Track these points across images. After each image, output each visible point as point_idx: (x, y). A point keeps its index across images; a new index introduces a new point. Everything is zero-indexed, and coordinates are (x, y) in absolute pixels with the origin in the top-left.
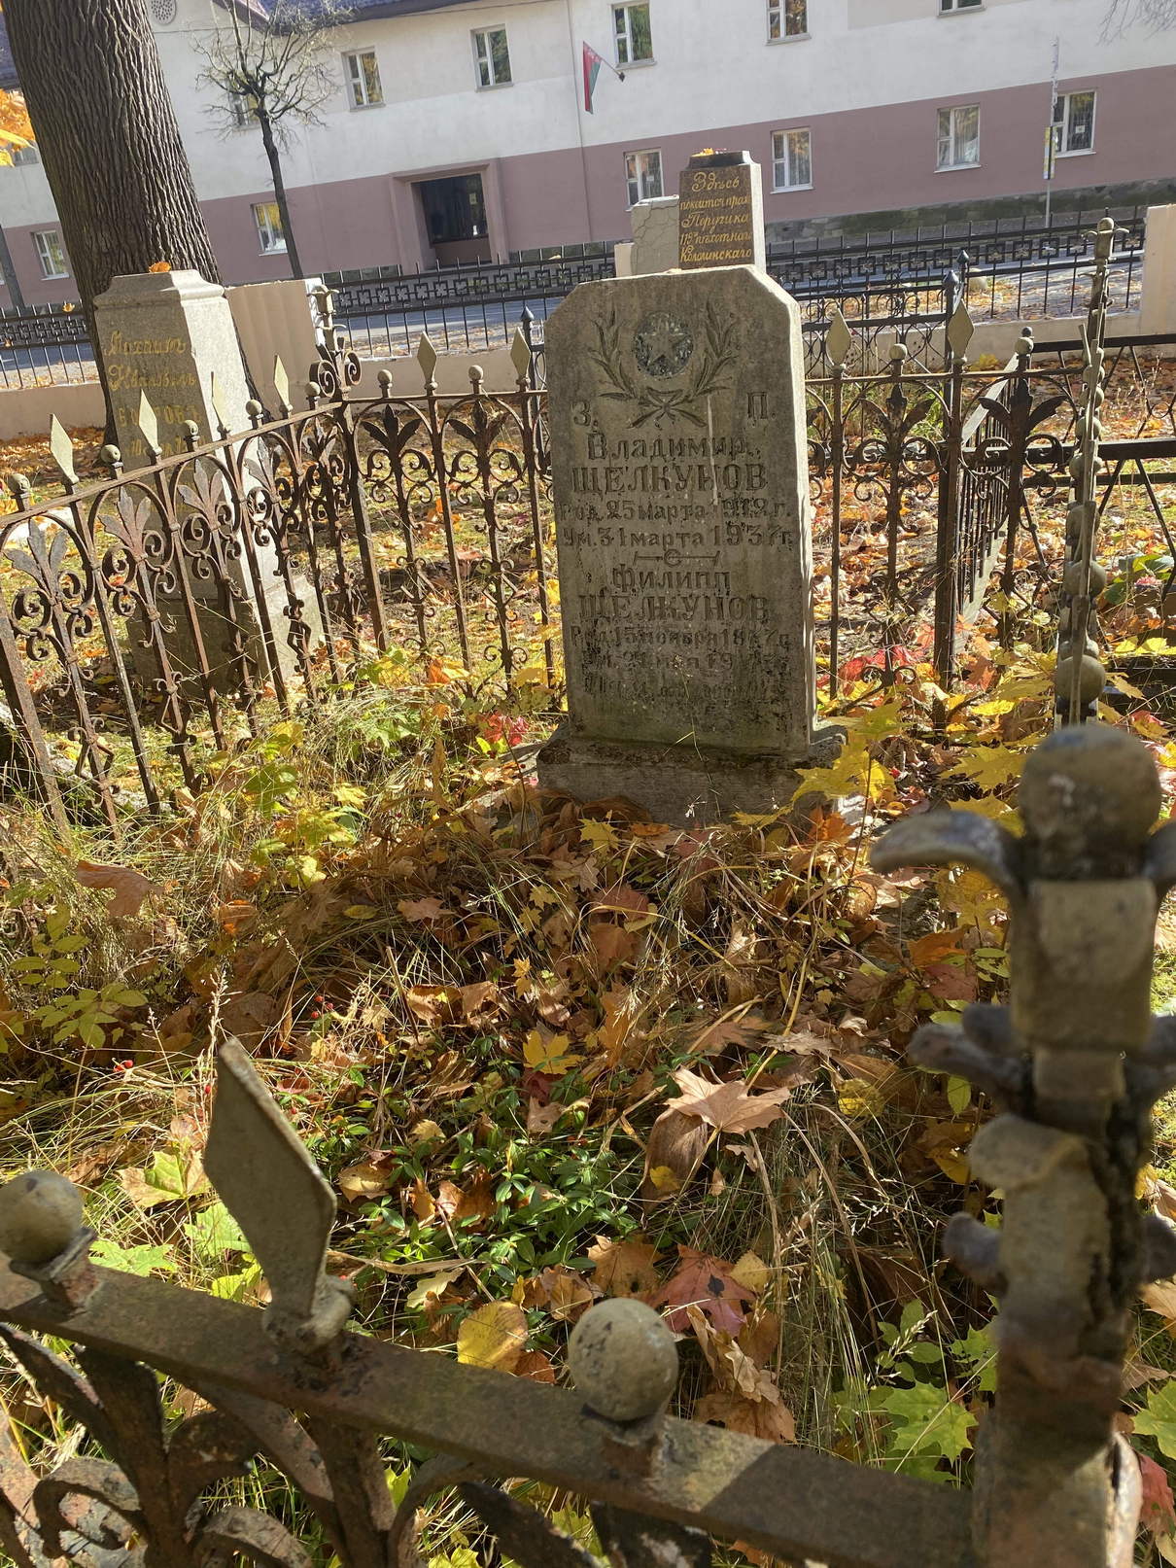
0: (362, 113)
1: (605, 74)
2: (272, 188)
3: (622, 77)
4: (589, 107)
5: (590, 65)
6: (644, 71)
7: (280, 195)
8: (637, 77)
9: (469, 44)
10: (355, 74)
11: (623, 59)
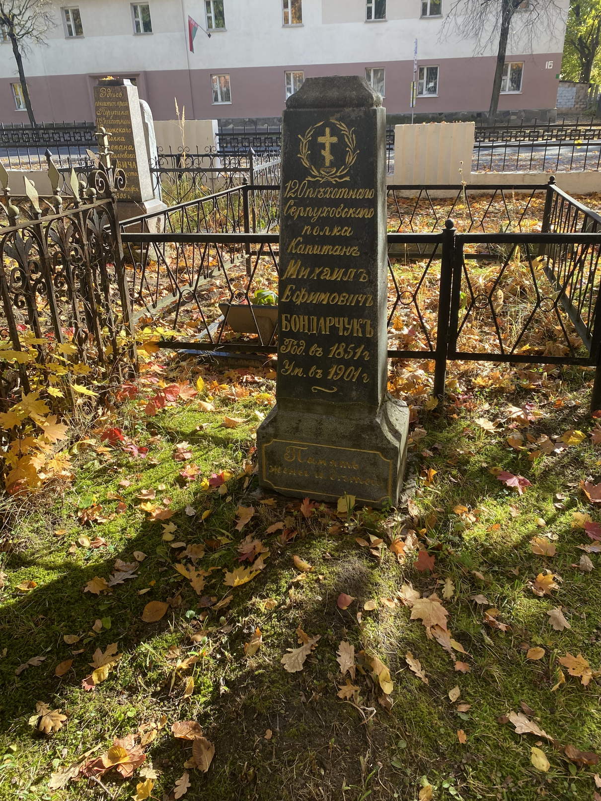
0: (72, 40)
1: (200, 34)
2: (18, 75)
3: (209, 36)
4: (192, 49)
5: (192, 29)
6: (221, 34)
7: (22, 79)
8: (216, 36)
9: (129, 11)
10: (68, 19)
11: (210, 26)
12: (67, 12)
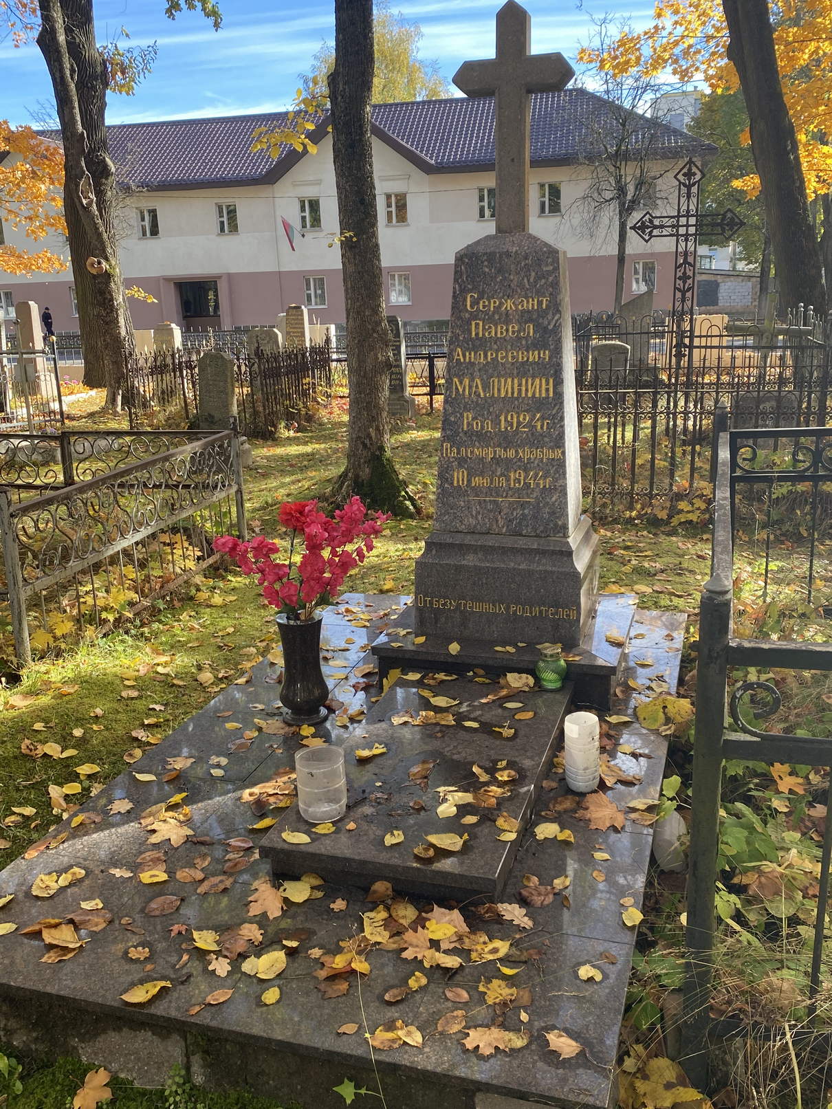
0: (144, 241)
3: (303, 236)
6: (316, 234)
8: (311, 236)
9: (214, 210)
10: (143, 219)
11: (304, 226)
12: (142, 213)
